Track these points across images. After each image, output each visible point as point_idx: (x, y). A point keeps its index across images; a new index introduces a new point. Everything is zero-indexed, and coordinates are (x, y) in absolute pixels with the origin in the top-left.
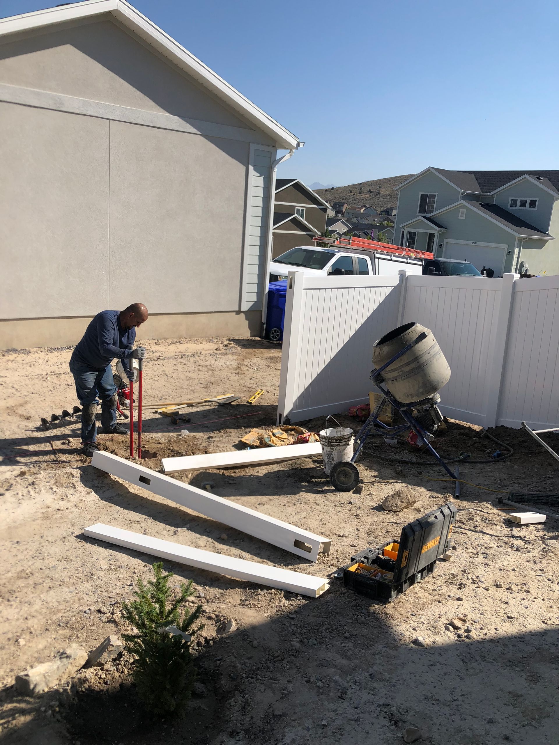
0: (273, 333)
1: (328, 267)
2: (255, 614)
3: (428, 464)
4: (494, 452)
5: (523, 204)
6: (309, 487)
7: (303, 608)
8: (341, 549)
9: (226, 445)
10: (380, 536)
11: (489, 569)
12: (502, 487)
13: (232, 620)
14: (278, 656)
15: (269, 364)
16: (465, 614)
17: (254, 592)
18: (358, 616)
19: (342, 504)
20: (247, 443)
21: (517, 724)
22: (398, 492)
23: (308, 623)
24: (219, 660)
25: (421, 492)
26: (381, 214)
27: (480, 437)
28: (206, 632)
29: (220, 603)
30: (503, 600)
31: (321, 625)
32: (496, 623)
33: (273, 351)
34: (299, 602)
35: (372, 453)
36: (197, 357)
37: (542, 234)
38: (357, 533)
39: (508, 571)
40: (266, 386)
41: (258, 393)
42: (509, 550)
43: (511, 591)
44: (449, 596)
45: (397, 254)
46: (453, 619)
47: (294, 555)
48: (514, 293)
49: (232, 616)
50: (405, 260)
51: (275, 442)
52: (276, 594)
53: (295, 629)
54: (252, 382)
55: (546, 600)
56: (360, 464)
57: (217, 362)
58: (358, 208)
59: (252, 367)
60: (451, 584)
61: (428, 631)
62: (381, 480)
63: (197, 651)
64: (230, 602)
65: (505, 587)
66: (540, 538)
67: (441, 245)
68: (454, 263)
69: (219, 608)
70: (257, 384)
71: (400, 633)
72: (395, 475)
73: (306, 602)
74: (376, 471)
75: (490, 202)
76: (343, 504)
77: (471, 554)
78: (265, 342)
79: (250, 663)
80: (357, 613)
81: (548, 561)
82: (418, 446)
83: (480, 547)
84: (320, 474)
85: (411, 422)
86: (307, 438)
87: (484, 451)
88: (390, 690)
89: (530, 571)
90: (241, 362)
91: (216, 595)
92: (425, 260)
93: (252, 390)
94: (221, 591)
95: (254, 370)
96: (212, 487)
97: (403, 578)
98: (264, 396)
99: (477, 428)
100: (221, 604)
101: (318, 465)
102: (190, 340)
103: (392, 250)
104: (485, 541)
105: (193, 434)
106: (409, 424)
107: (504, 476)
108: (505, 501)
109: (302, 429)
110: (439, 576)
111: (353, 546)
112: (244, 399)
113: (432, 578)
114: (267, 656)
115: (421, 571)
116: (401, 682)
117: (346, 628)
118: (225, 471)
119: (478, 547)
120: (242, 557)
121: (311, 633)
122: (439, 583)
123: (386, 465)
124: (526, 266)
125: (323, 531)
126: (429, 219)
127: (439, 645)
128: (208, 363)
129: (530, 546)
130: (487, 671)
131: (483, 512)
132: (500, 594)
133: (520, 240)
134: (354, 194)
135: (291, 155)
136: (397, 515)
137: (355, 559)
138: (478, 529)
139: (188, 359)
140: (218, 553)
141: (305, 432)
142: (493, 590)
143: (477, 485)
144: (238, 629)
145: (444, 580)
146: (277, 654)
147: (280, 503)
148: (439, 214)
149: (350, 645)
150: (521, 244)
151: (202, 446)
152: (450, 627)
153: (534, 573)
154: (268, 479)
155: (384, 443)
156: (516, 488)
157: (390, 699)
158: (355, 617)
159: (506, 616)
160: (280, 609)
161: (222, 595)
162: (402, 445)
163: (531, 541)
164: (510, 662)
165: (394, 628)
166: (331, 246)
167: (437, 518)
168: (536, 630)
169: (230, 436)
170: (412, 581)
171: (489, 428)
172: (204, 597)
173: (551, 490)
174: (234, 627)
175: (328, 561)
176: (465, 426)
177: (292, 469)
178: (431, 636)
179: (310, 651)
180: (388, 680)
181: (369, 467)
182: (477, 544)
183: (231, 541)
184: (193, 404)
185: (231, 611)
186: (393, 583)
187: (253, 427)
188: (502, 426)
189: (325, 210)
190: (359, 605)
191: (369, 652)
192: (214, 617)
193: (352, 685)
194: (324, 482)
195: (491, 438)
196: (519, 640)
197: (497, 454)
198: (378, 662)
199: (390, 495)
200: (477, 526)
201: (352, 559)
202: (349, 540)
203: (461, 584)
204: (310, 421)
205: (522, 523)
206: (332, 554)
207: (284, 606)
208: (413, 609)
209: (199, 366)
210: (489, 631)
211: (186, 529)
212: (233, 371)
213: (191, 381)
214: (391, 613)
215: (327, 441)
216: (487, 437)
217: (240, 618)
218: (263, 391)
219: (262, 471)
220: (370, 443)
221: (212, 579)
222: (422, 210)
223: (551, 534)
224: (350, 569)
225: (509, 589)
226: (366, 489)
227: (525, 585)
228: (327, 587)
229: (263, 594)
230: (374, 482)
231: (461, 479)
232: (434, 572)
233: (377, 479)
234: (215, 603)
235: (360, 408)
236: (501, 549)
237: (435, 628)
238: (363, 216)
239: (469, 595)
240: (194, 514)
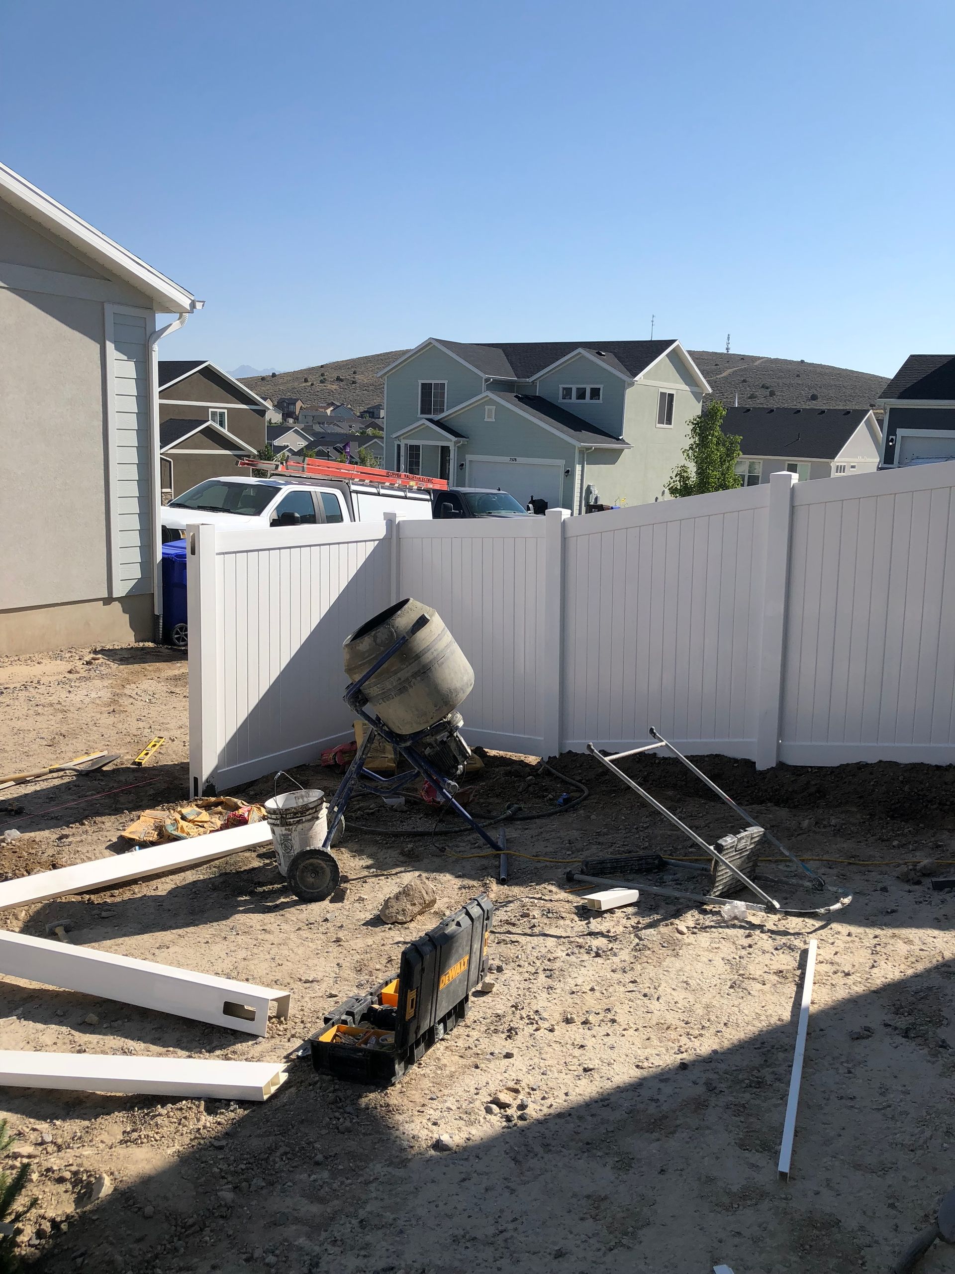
0: (177, 633)
1: (270, 511)
2: (150, 1155)
3: (456, 832)
4: (559, 797)
5: (581, 394)
6: (252, 903)
7: (239, 1125)
8: (309, 1004)
9: (94, 847)
10: (377, 970)
11: (554, 996)
12: (573, 853)
13: (104, 1175)
14: (192, 1226)
15: (173, 689)
16: (517, 1080)
17: (150, 1112)
18: (339, 1119)
19: (311, 924)
20: (134, 839)
21: (599, 1250)
22: (406, 889)
23: (248, 1150)
24: (80, 1256)
25: (445, 882)
26: (362, 416)
27: (538, 775)
28: (55, 1208)
29: (83, 1146)
30: (576, 1043)
31: (271, 1150)
32: (565, 1084)
33: (179, 665)
34: (232, 1115)
35: (363, 826)
36: (31, 689)
37: (614, 440)
38: (338, 971)
39: (583, 993)
40: (167, 729)
41: (153, 743)
42: (586, 957)
43: (588, 1025)
44: (492, 1054)
45: (387, 484)
46: (498, 1092)
47: (225, 1030)
48: (564, 539)
49: (104, 1168)
50: (402, 494)
51: (186, 830)
52: (190, 1108)
53: (224, 1167)
54: (141, 724)
55: (641, 1029)
56: (343, 849)
57: (72, 695)
58: (322, 407)
59: (141, 698)
60: (495, 1033)
61: (458, 1122)
62: (379, 872)
63: (37, 1249)
64: (102, 1142)
65: (578, 1020)
66: (631, 929)
67: (462, 465)
68: (481, 495)
69: (79, 1157)
70: (150, 727)
71: (411, 1136)
72: (402, 858)
73: (246, 1112)
74: (370, 856)
75: (529, 393)
76: (313, 923)
77: (527, 976)
78: (164, 649)
79: (140, 1249)
80: (337, 1114)
81: (643, 965)
82: (439, 802)
83: (541, 961)
84: (271, 876)
85: (420, 766)
86: (246, 815)
87: (544, 797)
88: (396, 1241)
89: (617, 987)
90: (118, 691)
91: (76, 1132)
92: (435, 491)
93: (143, 738)
94: (87, 1123)
95: (144, 704)
96: (67, 930)
97: (412, 1039)
98: (164, 749)
99: (532, 760)
100: (86, 1148)
101: (267, 861)
102: (16, 658)
103: (378, 478)
104: (549, 948)
105: (27, 835)
106: (417, 769)
107: (575, 834)
108: (576, 877)
109: (235, 800)
110: (475, 1022)
111: (332, 996)
112: (126, 757)
113: (464, 1028)
114: (173, 1228)
115: (443, 1020)
116: (414, 1222)
117: (317, 1145)
118: (92, 897)
119: (537, 961)
120: (127, 1051)
121: (255, 1168)
122: (475, 1034)
123: (387, 843)
124: (596, 491)
125: (277, 978)
126: (438, 423)
127: (476, 1142)
128: (54, 699)
129: (615, 945)
130: (553, 1169)
131: (543, 900)
132: (571, 1034)
133: (582, 451)
134: (312, 385)
135: (182, 323)
136: (406, 928)
137: (331, 1019)
138: (536, 930)
139: (15, 695)
140: (79, 1052)
141: (241, 805)
142: (560, 1029)
143: (533, 856)
144: (115, 1189)
145: (484, 1028)
146: (191, 1221)
147: (199, 939)
148: (452, 416)
149: (326, 1175)
150: (583, 459)
151: (46, 855)
152: (494, 1107)
153: (622, 989)
154: (176, 898)
155: (383, 805)
156: (595, 853)
157: (395, 1256)
158: (334, 1122)
159: (581, 1068)
160: (198, 1135)
161: (87, 1130)
162: (413, 804)
163: (618, 937)
164: (588, 1144)
165: (401, 1128)
166: (273, 475)
167: (460, 926)
168: (627, 1081)
169: (101, 829)
170: (429, 1039)
171: (550, 757)
172: (52, 1142)
173: (646, 847)
174: (107, 1187)
175: (286, 1030)
176: (514, 758)
177: (221, 875)
178: (464, 1128)
179: (254, 1203)
180: (391, 1225)
181: (358, 852)
182: (536, 955)
183: (105, 1026)
184: (28, 779)
185: (103, 1157)
186: (397, 1050)
187: (143, 808)
188: (570, 752)
189: (262, 413)
190: (340, 1099)
191: (359, 1181)
192: (69, 1177)
193: (329, 1247)
194: (279, 889)
195: (554, 774)
196: (601, 1104)
197: (564, 799)
198: (374, 1195)
199: (392, 895)
200: (534, 926)
201: (327, 1020)
202: (324, 986)
203: (509, 1031)
204: (252, 784)
205: (603, 909)
206: (294, 1016)
207: (205, 1127)
208: (433, 1089)
209: (37, 705)
210: (556, 1100)
211: (15, 1017)
212: (103, 709)
213: (22, 736)
214: (396, 1102)
215: (279, 816)
216: (548, 773)
217: (119, 1167)
218: (163, 740)
219: (164, 887)
220: (359, 809)
221: (67, 1103)
222: (426, 409)
223: (647, 920)
224: (322, 1039)
225: (585, 1023)
226: (352, 891)
227: (610, 1011)
228: (284, 1077)
229: (166, 1112)
230: (367, 876)
231: (508, 849)
232: (466, 1017)
233: (372, 870)
234: (73, 1148)
235: (341, 751)
236: (573, 958)
237: (470, 1114)
238: (331, 420)
239: (524, 1045)
240: (31, 987)
